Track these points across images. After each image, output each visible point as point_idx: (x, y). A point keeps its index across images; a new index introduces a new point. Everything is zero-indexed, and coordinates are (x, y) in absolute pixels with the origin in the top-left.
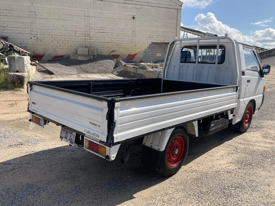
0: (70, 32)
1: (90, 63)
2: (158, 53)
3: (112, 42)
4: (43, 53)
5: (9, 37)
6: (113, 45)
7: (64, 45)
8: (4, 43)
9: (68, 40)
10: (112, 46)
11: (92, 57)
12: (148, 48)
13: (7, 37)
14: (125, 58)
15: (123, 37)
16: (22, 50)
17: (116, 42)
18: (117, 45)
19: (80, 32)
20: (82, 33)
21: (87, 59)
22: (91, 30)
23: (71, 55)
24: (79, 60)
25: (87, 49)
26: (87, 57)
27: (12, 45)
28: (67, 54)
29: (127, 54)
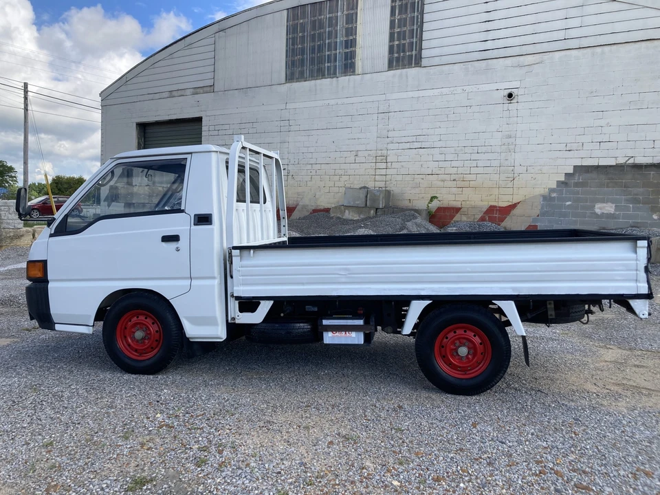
0: (346, 154)
2: (603, 201)
3: (442, 171)
4: (295, 203)
6: (443, 181)
7: (332, 184)
9: (340, 172)
10: (441, 184)
11: (372, 212)
12: (558, 186)
14: (478, 217)
17: (454, 171)
19: (366, 153)
20: (369, 155)
21: (362, 216)
22: (390, 146)
25: (362, 194)
26: (361, 213)
29: (485, 205)
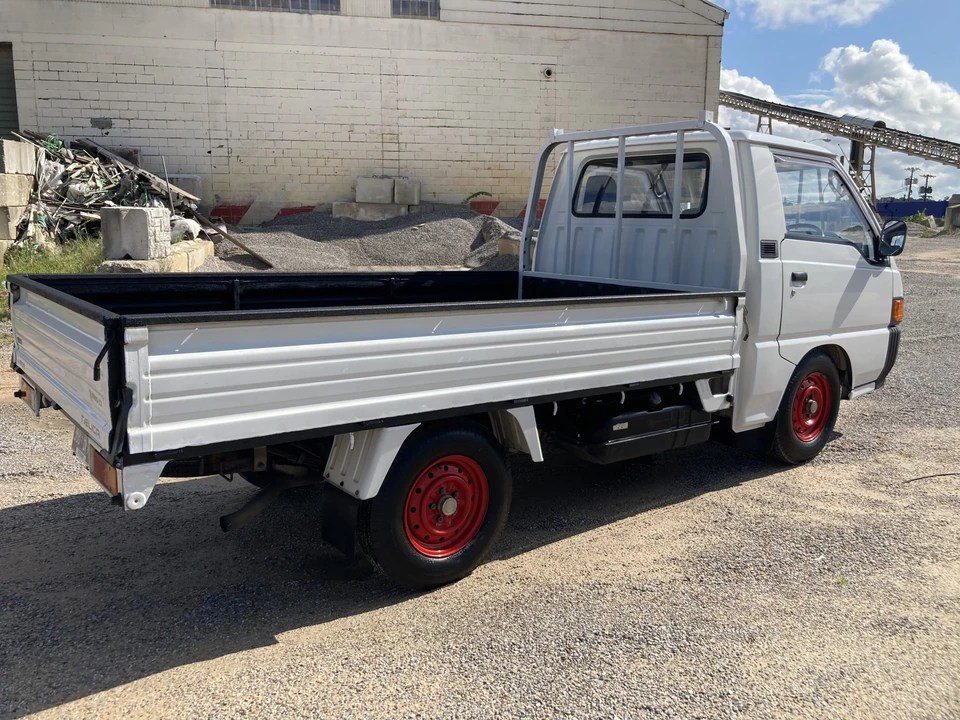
0: (333, 128)
1: (396, 229)
3: (474, 157)
4: (246, 199)
5: (144, 151)
6: (476, 169)
7: (313, 171)
8: (124, 171)
9: (326, 154)
10: (474, 173)
11: (403, 210)
13: (136, 152)
14: (518, 212)
15: (512, 141)
16: (176, 190)
17: (488, 157)
18: (489, 169)
19: (367, 129)
20: (371, 132)
21: (388, 216)
22: (402, 121)
23: (334, 203)
24: (361, 222)
25: (386, 185)
26: (385, 212)
27: (147, 176)
28: (321, 202)
